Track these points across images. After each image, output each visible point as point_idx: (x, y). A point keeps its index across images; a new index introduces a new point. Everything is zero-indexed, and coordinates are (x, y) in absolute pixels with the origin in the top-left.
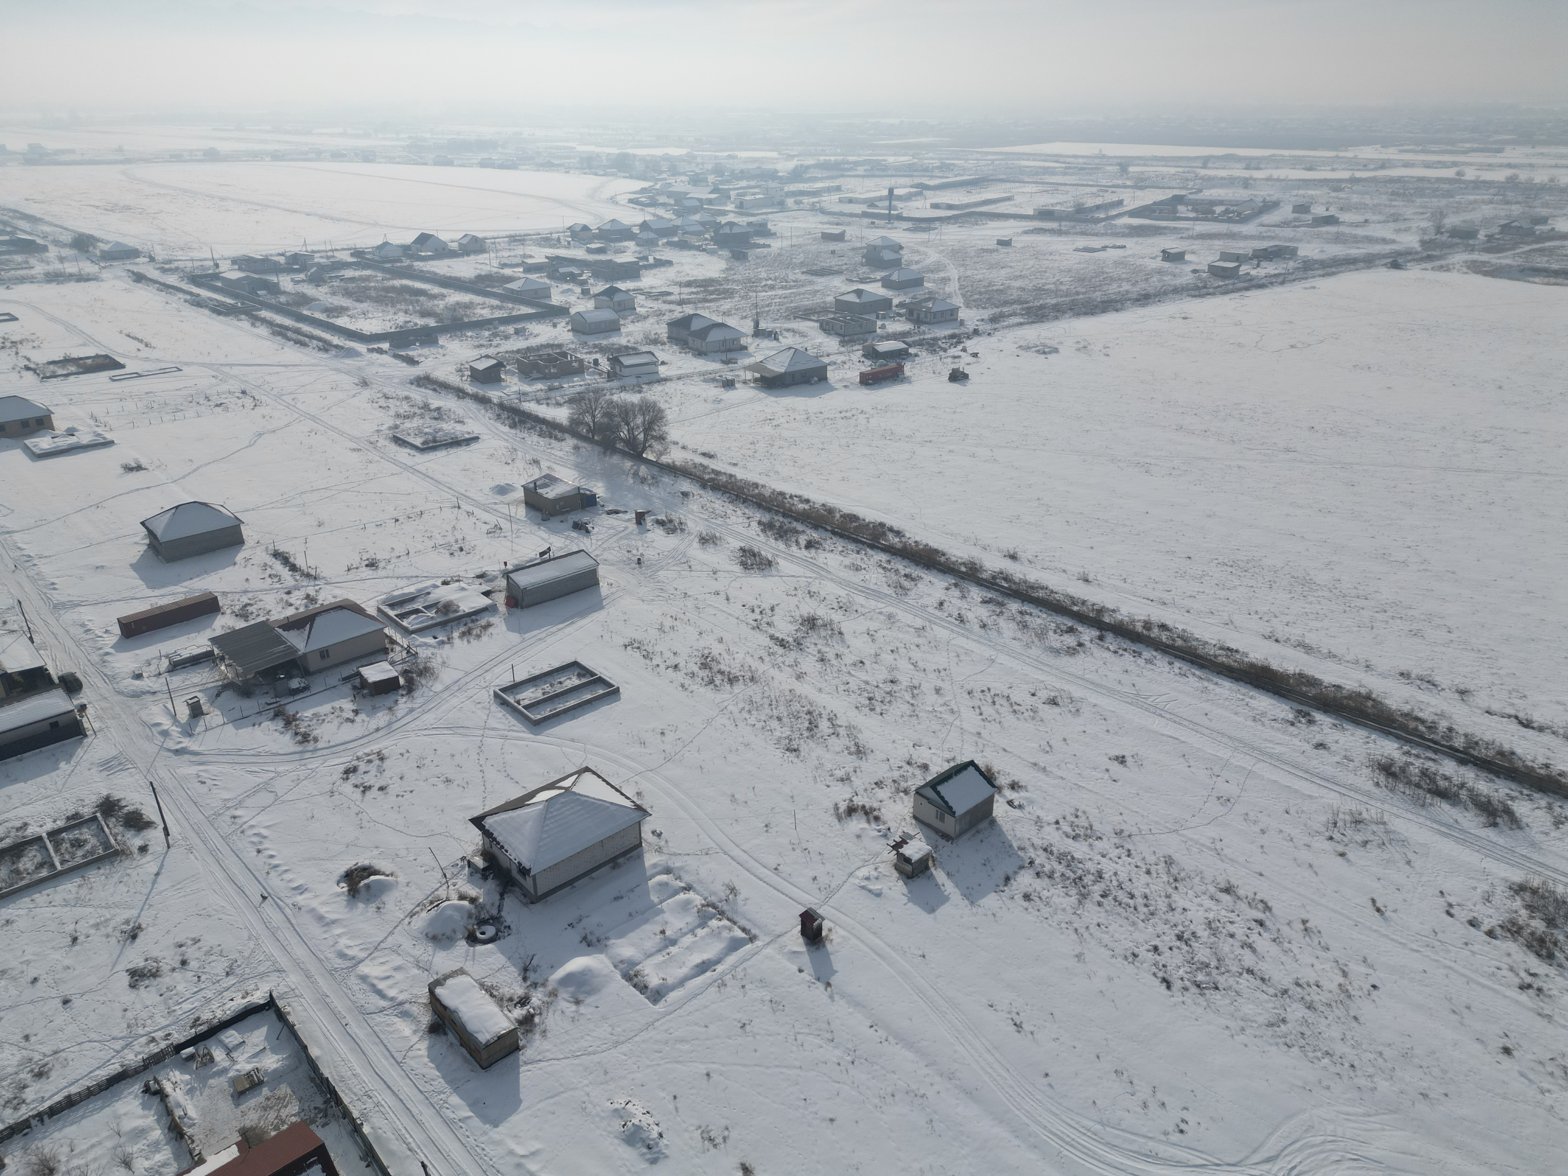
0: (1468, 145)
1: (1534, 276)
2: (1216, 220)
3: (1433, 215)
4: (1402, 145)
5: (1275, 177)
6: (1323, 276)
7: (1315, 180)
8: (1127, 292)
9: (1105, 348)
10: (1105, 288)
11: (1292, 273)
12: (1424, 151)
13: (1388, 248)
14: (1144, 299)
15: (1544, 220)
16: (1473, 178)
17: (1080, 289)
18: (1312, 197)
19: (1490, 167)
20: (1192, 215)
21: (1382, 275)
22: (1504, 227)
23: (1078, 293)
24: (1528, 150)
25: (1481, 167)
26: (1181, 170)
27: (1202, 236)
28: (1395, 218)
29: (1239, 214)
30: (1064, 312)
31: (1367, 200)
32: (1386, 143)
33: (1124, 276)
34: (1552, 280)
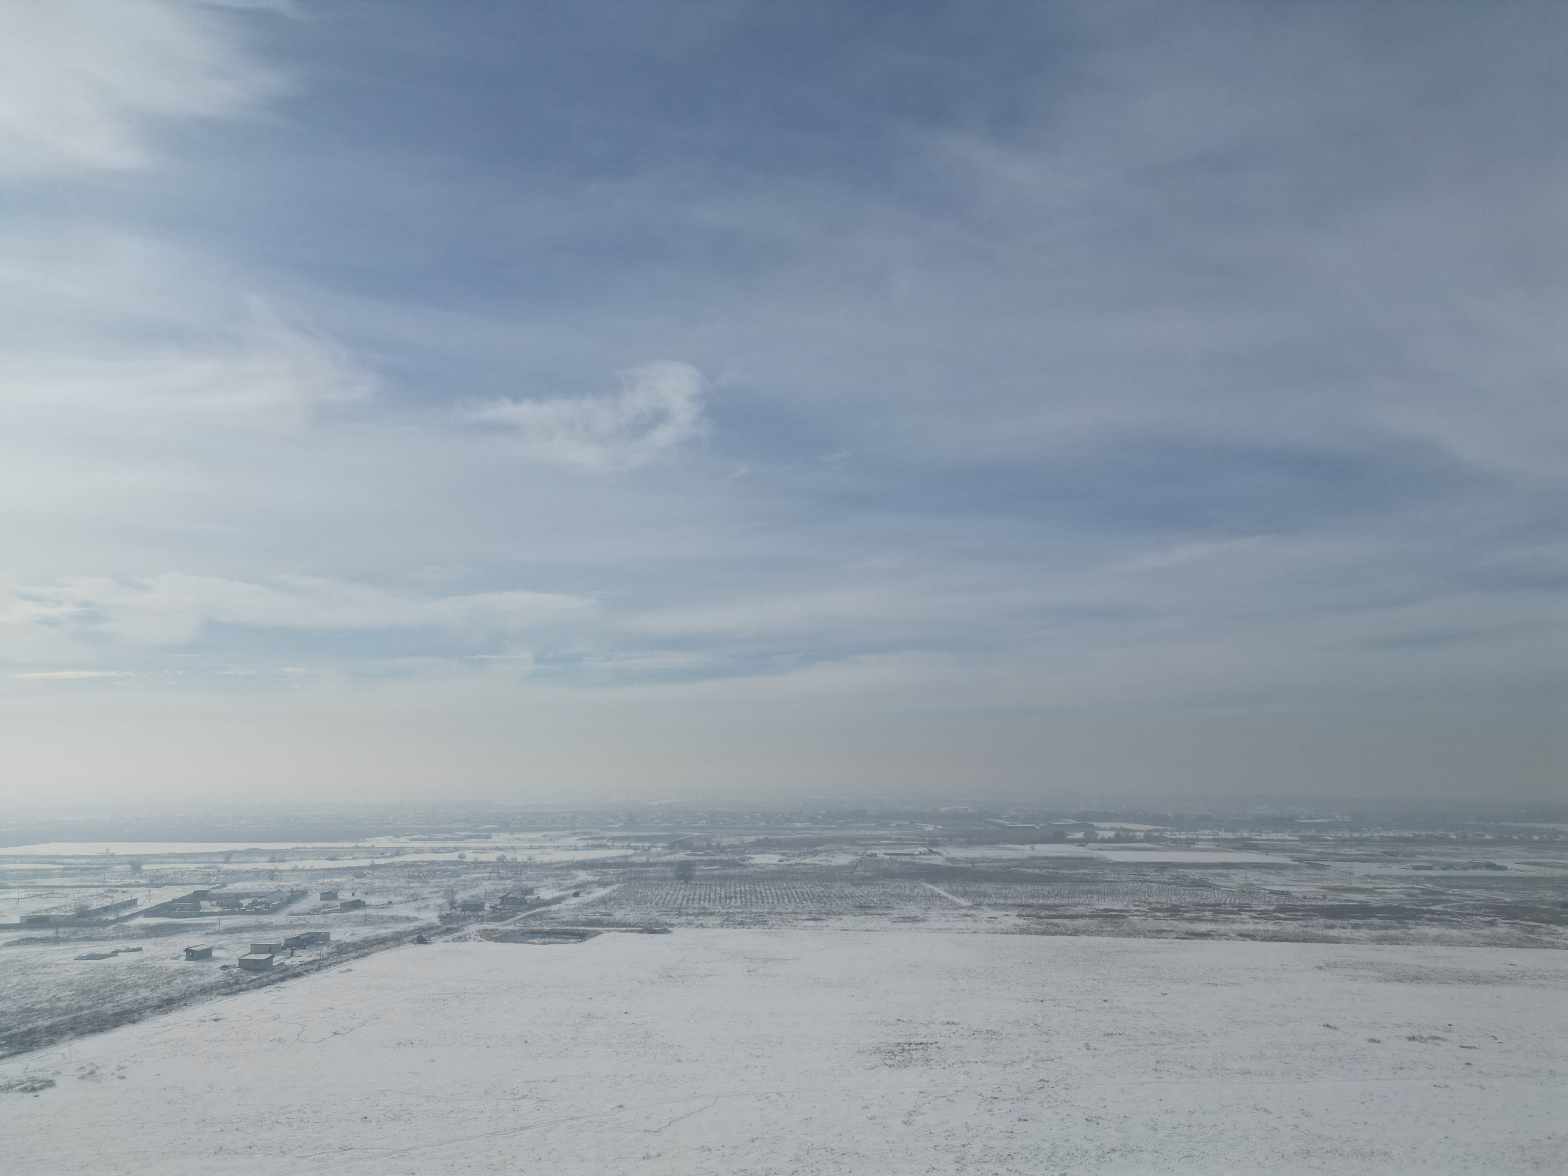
0: (464, 833)
1: (533, 938)
2: (244, 913)
3: (446, 893)
4: (411, 835)
5: (301, 867)
6: (357, 958)
7: (338, 869)
8: (146, 999)
9: (119, 1068)
10: (117, 998)
11: (327, 959)
12: (428, 839)
13: (412, 926)
14: (167, 1004)
15: (530, 891)
16: (472, 860)
17: (84, 1004)
18: (337, 884)
19: (484, 850)
20: (217, 909)
21: (411, 950)
22: (502, 898)
23: (81, 1009)
24: (508, 836)
25: (477, 850)
26: (202, 865)
27: (230, 931)
28: (415, 898)
29: (267, 905)
30: (63, 1034)
31: (388, 883)
32: (398, 833)
33: (141, 981)
34: (547, 940)
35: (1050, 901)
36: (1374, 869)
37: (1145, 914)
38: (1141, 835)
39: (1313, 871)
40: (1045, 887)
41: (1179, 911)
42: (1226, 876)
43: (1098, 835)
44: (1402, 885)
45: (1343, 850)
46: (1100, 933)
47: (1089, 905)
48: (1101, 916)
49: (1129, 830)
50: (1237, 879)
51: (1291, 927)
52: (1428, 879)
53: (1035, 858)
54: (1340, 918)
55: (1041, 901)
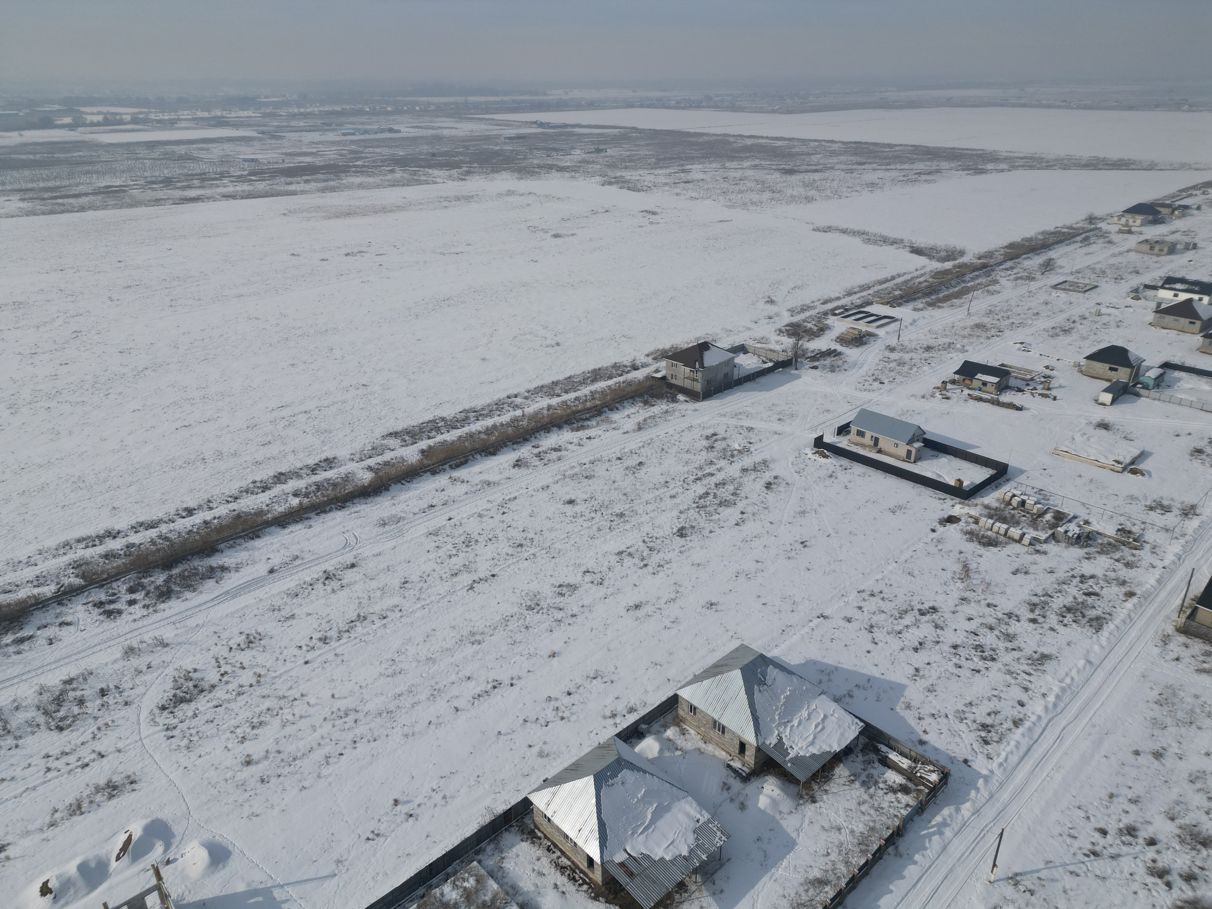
35: (51, 184)
36: (315, 136)
37: (143, 187)
38: (128, 118)
39: (273, 141)
40: (42, 171)
41: (172, 181)
42: (207, 149)
43: (86, 119)
44: (335, 148)
45: (294, 123)
46: (105, 207)
47: (90, 183)
48: (103, 193)
49: (116, 114)
50: (217, 151)
51: (261, 186)
52: (352, 142)
53: (26, 145)
54: (295, 176)
55: (42, 185)
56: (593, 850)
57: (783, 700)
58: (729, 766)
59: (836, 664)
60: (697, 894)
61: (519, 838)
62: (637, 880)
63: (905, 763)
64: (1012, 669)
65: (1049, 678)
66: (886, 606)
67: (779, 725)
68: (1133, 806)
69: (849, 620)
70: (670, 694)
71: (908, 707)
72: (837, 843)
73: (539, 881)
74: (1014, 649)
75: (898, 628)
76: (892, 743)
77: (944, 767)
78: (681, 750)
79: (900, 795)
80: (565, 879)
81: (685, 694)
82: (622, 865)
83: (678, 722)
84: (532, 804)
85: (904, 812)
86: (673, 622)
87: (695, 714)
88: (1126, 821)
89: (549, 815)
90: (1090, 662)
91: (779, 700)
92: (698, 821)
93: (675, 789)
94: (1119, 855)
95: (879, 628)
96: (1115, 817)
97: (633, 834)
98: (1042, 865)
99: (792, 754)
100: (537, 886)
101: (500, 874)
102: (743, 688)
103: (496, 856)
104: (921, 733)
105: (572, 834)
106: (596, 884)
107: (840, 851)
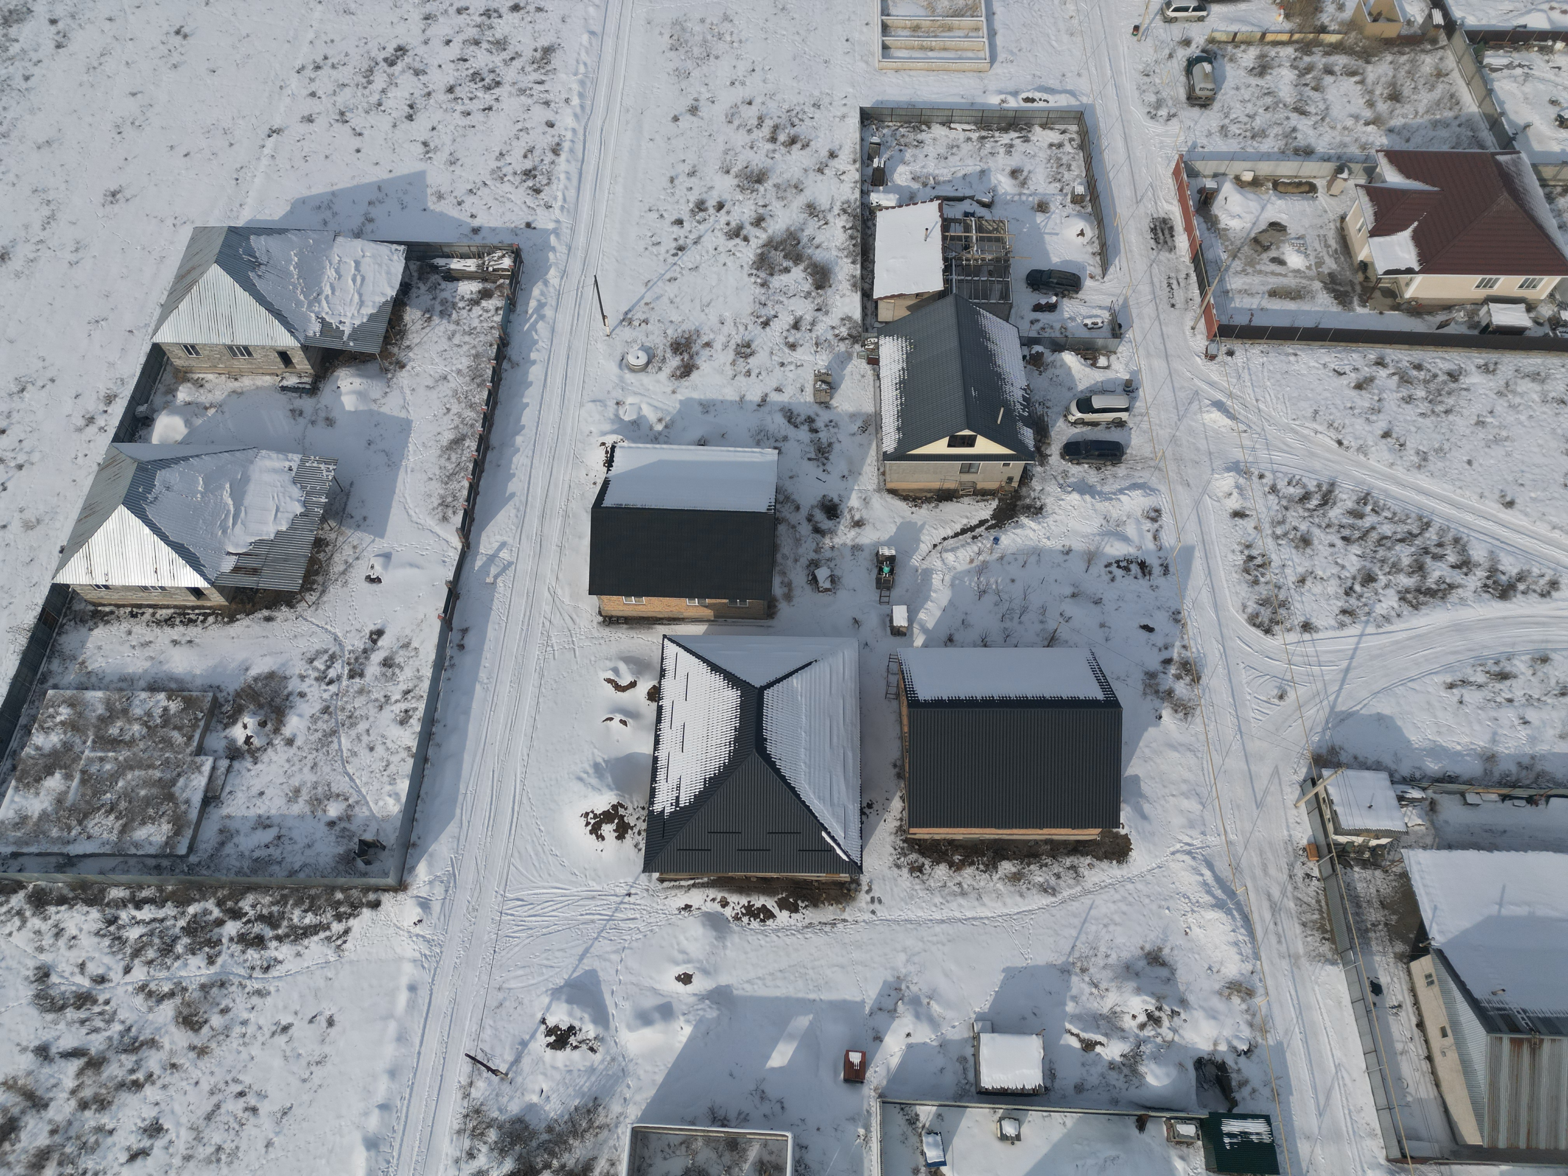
56: (191, 578)
57: (295, 273)
58: (284, 388)
59: (329, 189)
60: (341, 539)
61: (83, 630)
62: (266, 571)
63: (471, 265)
64: (523, 85)
65: (562, 76)
66: (344, 74)
67: (310, 305)
68: (693, 179)
69: (310, 120)
70: (147, 348)
71: (440, 197)
72: (450, 393)
73: (149, 652)
74: (512, 59)
75: (374, 99)
76: (446, 250)
77: (511, 245)
78: (212, 405)
79: (484, 303)
80: (181, 629)
81: (166, 336)
82: (236, 569)
83: (183, 376)
84: (68, 586)
85: (498, 319)
86: (77, 250)
87: (197, 353)
88: (693, 197)
89: (101, 581)
90: (592, 33)
91: (292, 275)
92: (290, 469)
93: (238, 454)
94: (700, 237)
95: (351, 110)
96: (683, 201)
97: (224, 532)
98: (643, 290)
99: (347, 330)
100: (152, 658)
101: (93, 679)
102: (237, 285)
103: (71, 667)
104: (469, 220)
105: (150, 582)
106: (221, 607)
107: (458, 399)
